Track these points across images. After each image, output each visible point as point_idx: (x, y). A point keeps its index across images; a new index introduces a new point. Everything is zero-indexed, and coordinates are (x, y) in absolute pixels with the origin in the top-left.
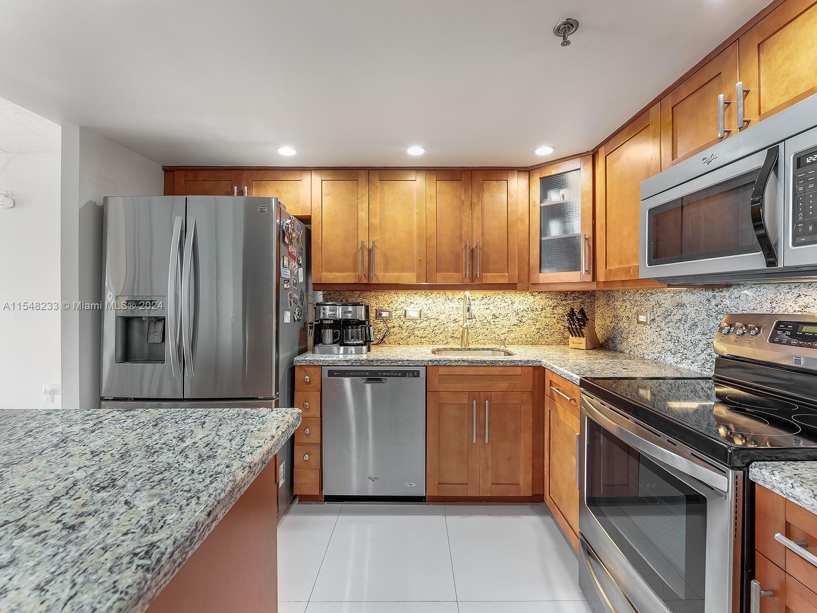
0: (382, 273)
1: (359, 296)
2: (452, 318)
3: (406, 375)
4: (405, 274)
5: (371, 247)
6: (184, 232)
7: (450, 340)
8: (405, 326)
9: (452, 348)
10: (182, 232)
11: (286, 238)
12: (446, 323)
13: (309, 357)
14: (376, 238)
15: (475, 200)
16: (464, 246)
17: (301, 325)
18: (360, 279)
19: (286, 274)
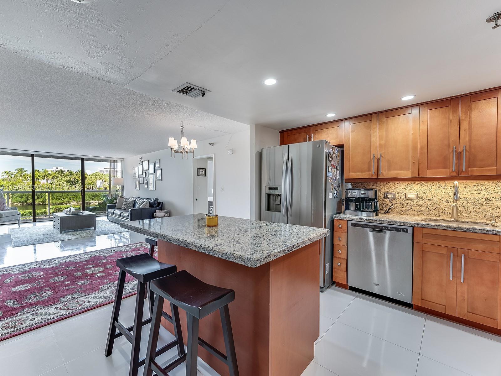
0: (387, 172)
1: (373, 185)
2: (444, 199)
3: (399, 230)
4: (402, 172)
5: (379, 157)
6: (288, 160)
7: (442, 214)
8: (405, 204)
9: (442, 220)
10: (287, 159)
11: (330, 158)
12: (439, 203)
13: (341, 216)
14: (382, 152)
15: (463, 117)
16: (451, 151)
17: (338, 200)
18: (373, 175)
19: (330, 175)
